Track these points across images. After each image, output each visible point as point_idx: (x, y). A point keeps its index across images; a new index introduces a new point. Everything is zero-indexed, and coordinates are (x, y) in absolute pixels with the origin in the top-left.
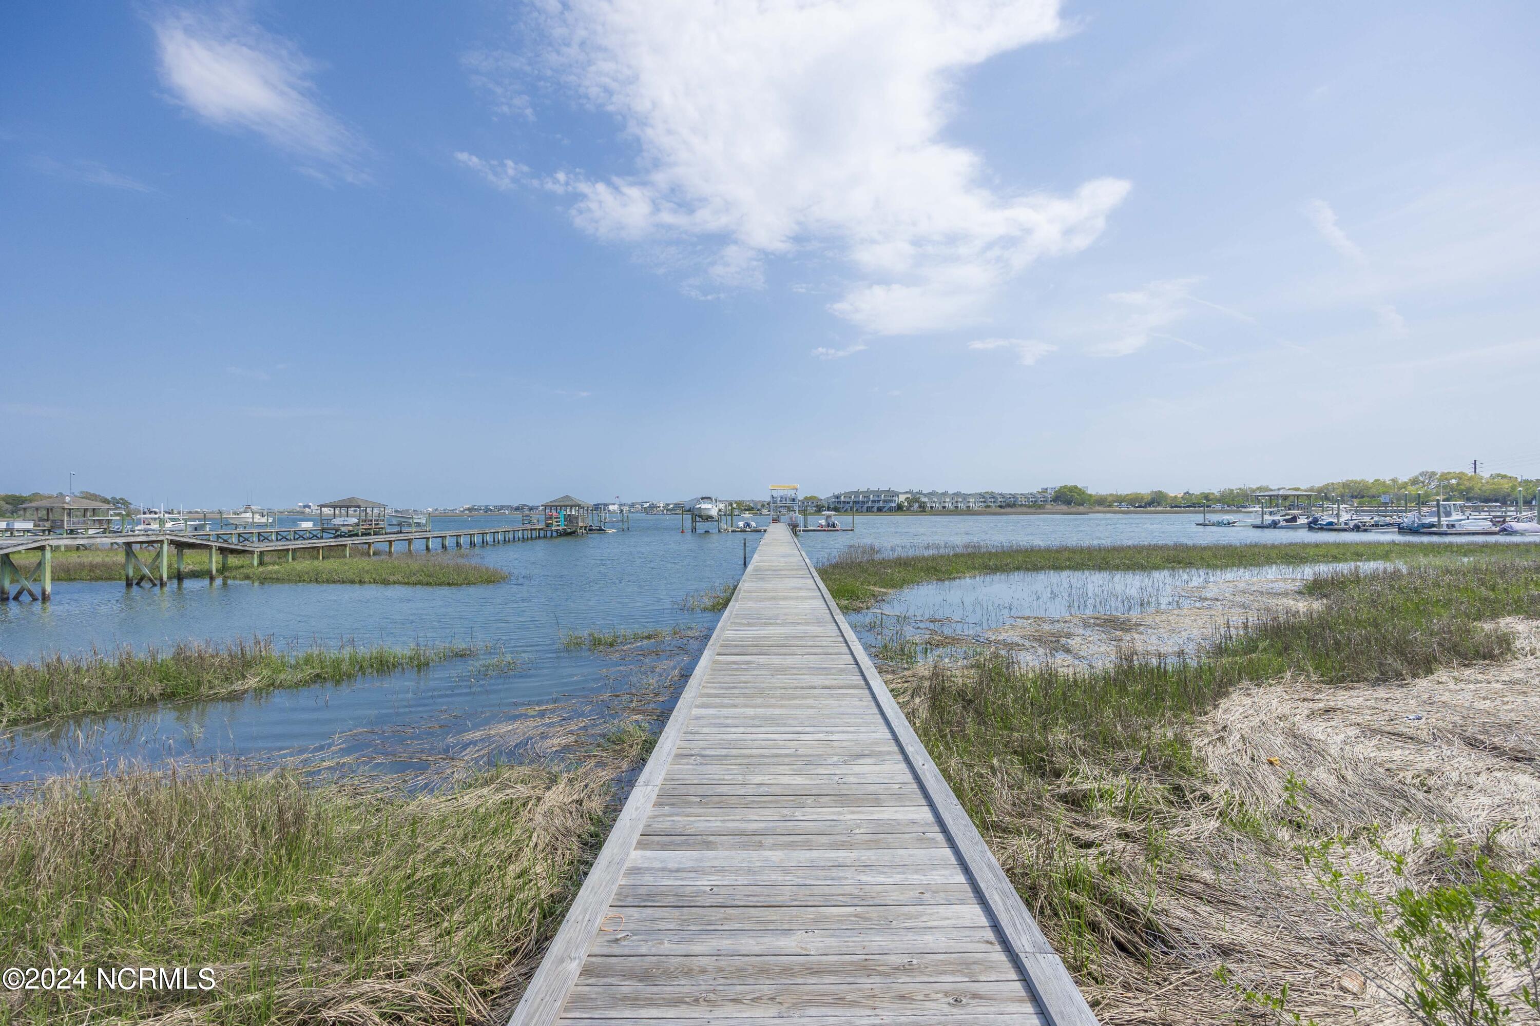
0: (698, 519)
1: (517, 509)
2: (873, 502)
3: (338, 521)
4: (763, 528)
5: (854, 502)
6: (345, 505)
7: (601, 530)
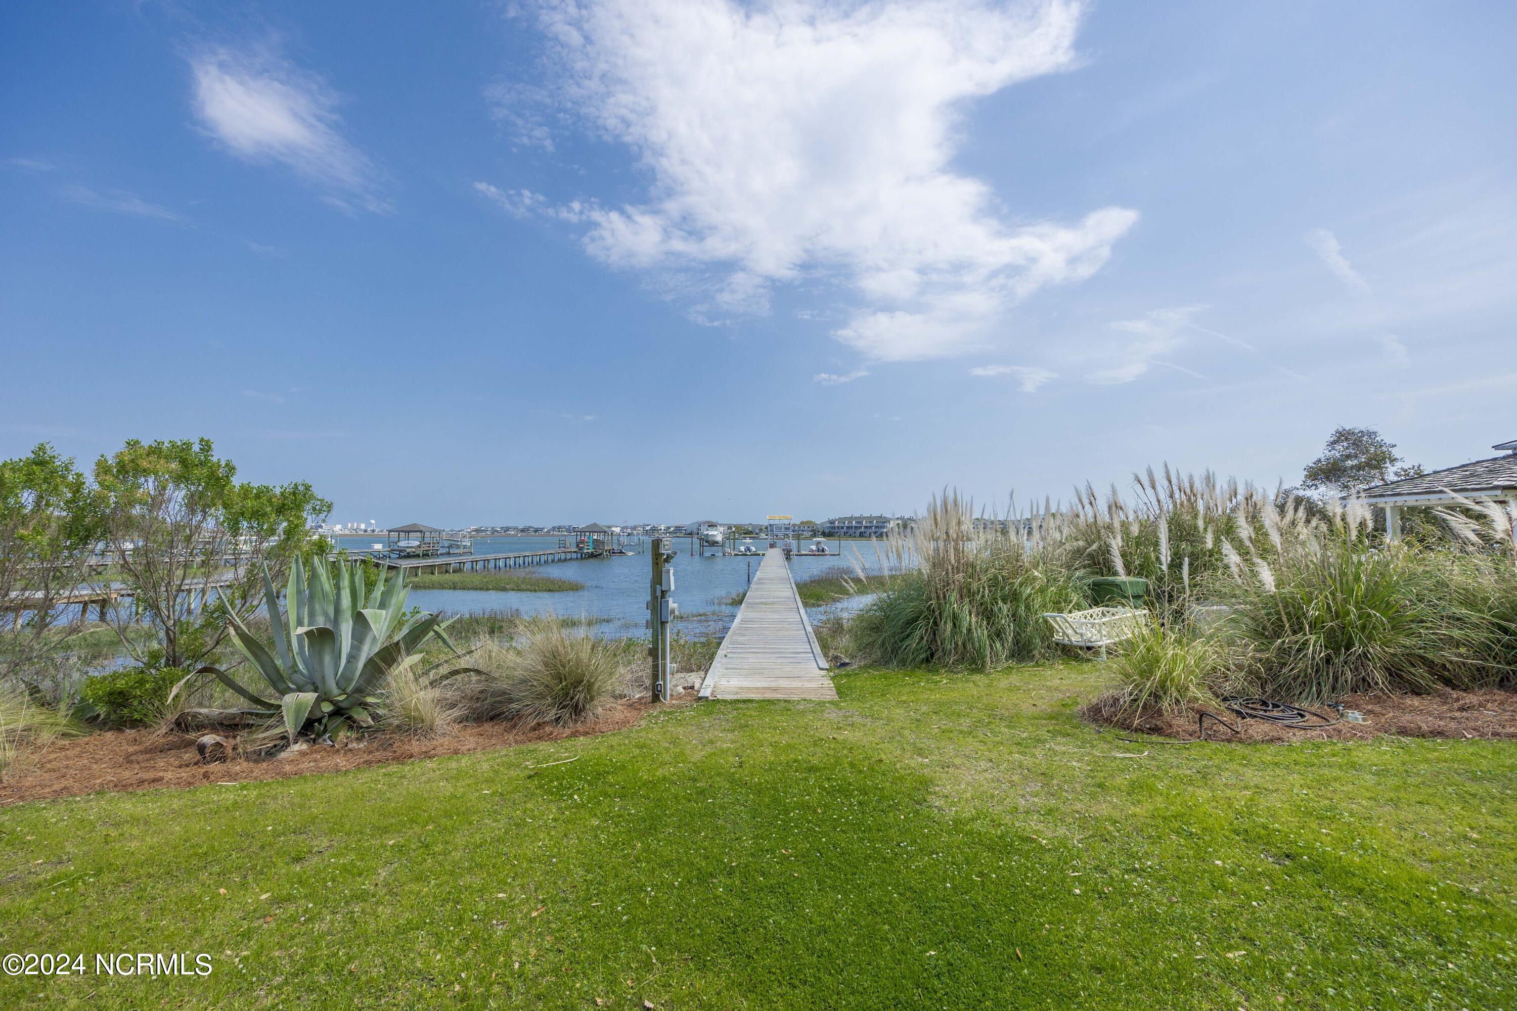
0: (705, 544)
1: (523, 531)
2: (866, 527)
3: (402, 544)
4: (761, 552)
5: (848, 527)
6: (407, 531)
7: (621, 552)
